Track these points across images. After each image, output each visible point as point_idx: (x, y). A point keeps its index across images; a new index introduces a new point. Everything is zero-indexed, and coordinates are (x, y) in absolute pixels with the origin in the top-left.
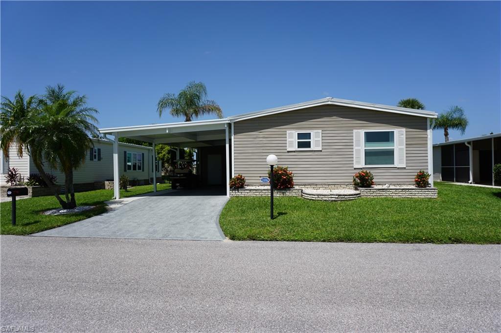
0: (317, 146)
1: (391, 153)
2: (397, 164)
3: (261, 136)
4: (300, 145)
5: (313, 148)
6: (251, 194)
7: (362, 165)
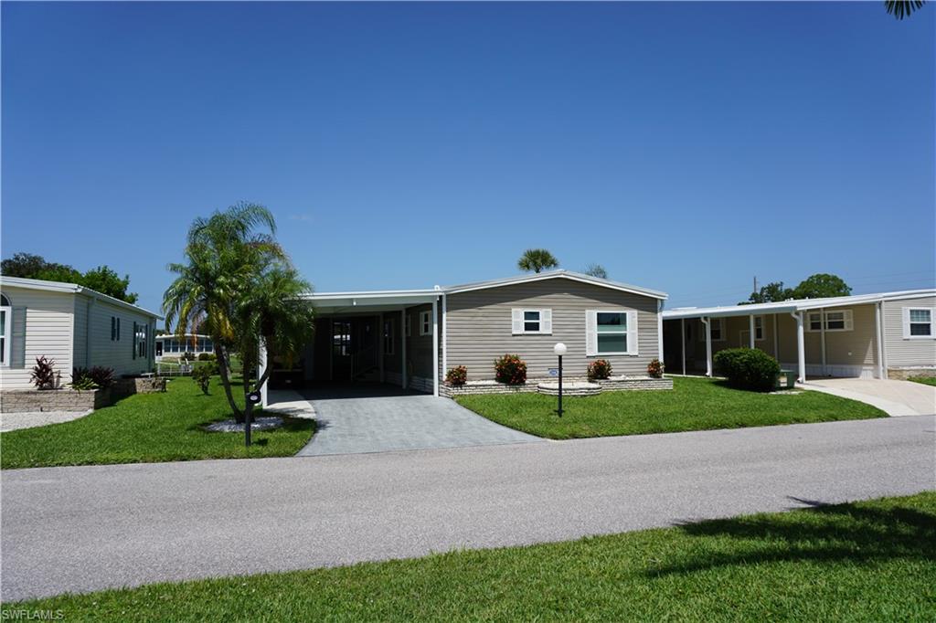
0: (546, 328)
1: (623, 338)
2: (630, 351)
3: (481, 314)
4: (528, 327)
5: (542, 331)
6: (478, 391)
7: (595, 353)
